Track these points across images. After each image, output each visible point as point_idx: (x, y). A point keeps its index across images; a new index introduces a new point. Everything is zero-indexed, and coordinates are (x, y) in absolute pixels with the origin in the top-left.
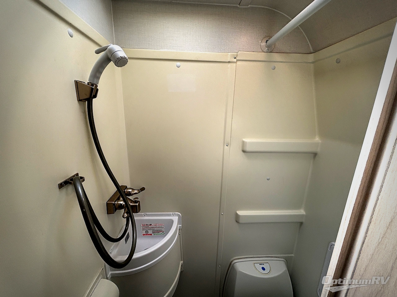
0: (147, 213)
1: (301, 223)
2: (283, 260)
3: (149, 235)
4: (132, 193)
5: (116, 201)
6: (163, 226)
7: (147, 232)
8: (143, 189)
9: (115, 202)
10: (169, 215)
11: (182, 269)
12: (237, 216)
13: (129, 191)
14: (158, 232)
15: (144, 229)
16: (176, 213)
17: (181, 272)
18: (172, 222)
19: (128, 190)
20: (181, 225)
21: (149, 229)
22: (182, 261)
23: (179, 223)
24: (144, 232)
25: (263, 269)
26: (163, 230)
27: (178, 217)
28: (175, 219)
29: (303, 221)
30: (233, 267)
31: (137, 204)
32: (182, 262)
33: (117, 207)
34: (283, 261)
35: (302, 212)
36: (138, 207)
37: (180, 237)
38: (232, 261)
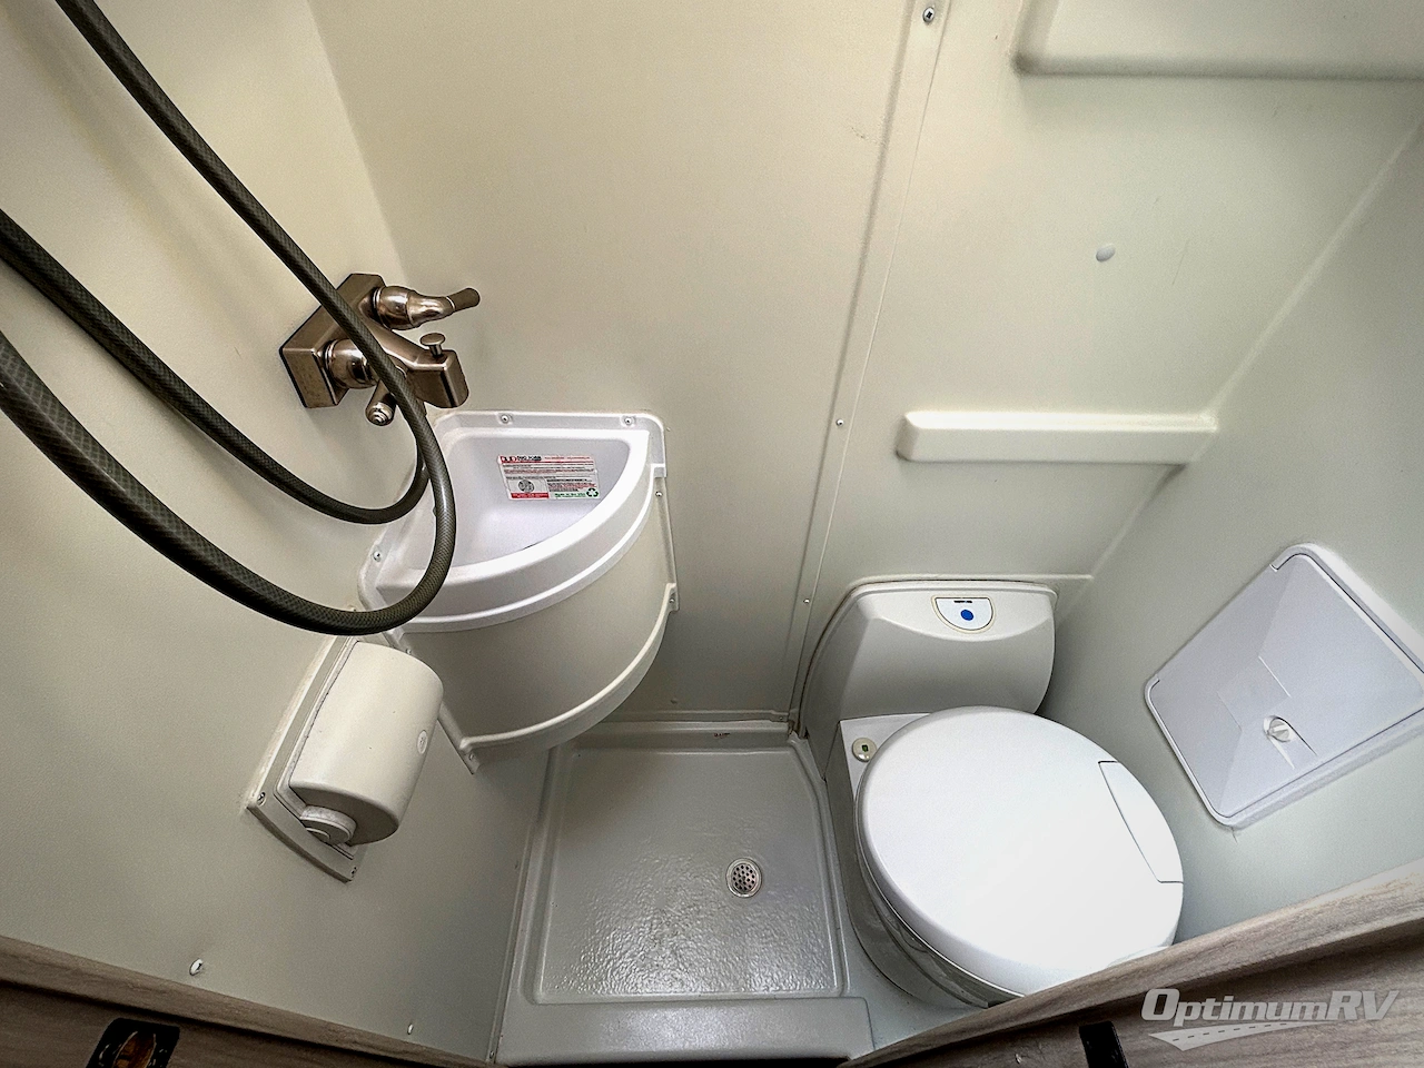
0: (515, 413)
1: (1176, 470)
2: (1046, 590)
3: (535, 495)
4: (412, 311)
5: (329, 343)
6: (590, 467)
7: (525, 484)
8: (467, 299)
9: (325, 348)
10: (613, 424)
11: (674, 607)
12: (905, 432)
13: (397, 304)
14: (574, 486)
15: (513, 475)
16: (638, 415)
17: (671, 616)
18: (624, 449)
19: (391, 299)
20: (664, 465)
21: (534, 475)
22: (672, 582)
23: (653, 454)
24: (515, 487)
25: (967, 615)
26: (591, 478)
27: (648, 433)
28: (638, 441)
29: (1194, 458)
30: (856, 606)
31: (444, 365)
32: (674, 585)
33: (341, 373)
34: (1047, 593)
35: (1205, 421)
36: (454, 378)
37: (661, 504)
38: (854, 588)
